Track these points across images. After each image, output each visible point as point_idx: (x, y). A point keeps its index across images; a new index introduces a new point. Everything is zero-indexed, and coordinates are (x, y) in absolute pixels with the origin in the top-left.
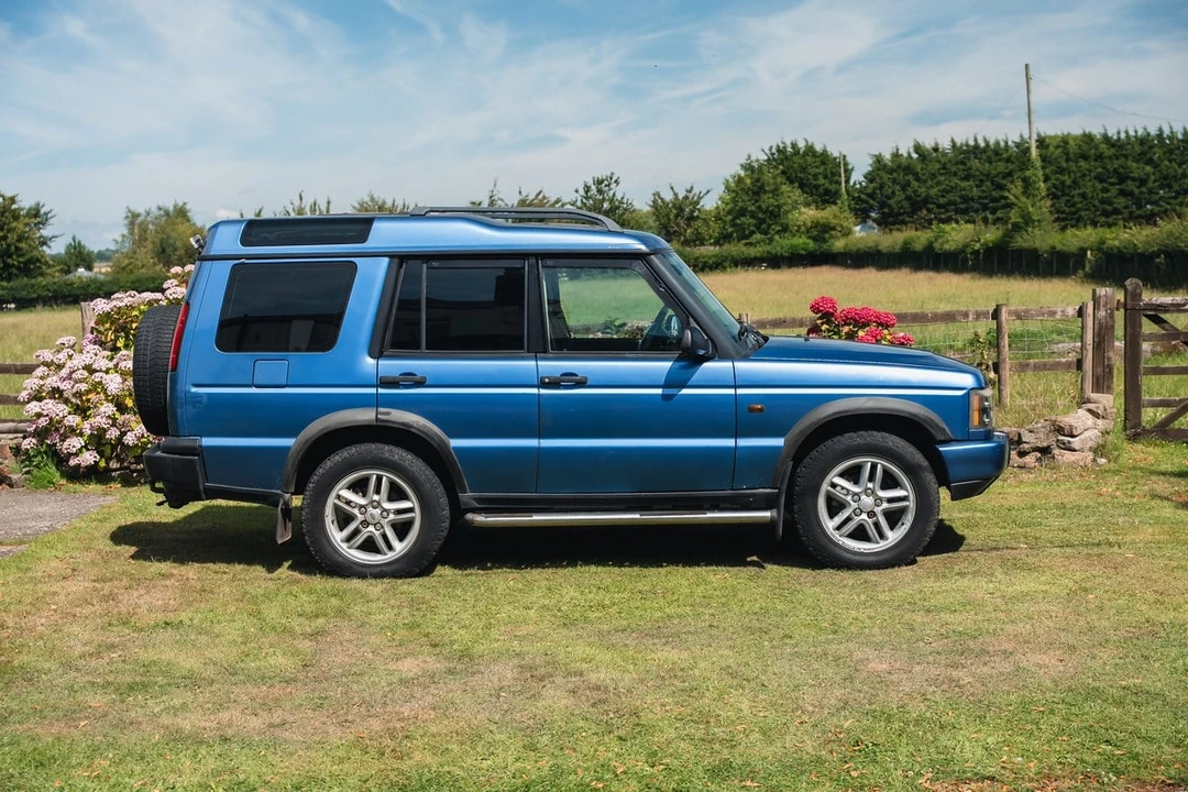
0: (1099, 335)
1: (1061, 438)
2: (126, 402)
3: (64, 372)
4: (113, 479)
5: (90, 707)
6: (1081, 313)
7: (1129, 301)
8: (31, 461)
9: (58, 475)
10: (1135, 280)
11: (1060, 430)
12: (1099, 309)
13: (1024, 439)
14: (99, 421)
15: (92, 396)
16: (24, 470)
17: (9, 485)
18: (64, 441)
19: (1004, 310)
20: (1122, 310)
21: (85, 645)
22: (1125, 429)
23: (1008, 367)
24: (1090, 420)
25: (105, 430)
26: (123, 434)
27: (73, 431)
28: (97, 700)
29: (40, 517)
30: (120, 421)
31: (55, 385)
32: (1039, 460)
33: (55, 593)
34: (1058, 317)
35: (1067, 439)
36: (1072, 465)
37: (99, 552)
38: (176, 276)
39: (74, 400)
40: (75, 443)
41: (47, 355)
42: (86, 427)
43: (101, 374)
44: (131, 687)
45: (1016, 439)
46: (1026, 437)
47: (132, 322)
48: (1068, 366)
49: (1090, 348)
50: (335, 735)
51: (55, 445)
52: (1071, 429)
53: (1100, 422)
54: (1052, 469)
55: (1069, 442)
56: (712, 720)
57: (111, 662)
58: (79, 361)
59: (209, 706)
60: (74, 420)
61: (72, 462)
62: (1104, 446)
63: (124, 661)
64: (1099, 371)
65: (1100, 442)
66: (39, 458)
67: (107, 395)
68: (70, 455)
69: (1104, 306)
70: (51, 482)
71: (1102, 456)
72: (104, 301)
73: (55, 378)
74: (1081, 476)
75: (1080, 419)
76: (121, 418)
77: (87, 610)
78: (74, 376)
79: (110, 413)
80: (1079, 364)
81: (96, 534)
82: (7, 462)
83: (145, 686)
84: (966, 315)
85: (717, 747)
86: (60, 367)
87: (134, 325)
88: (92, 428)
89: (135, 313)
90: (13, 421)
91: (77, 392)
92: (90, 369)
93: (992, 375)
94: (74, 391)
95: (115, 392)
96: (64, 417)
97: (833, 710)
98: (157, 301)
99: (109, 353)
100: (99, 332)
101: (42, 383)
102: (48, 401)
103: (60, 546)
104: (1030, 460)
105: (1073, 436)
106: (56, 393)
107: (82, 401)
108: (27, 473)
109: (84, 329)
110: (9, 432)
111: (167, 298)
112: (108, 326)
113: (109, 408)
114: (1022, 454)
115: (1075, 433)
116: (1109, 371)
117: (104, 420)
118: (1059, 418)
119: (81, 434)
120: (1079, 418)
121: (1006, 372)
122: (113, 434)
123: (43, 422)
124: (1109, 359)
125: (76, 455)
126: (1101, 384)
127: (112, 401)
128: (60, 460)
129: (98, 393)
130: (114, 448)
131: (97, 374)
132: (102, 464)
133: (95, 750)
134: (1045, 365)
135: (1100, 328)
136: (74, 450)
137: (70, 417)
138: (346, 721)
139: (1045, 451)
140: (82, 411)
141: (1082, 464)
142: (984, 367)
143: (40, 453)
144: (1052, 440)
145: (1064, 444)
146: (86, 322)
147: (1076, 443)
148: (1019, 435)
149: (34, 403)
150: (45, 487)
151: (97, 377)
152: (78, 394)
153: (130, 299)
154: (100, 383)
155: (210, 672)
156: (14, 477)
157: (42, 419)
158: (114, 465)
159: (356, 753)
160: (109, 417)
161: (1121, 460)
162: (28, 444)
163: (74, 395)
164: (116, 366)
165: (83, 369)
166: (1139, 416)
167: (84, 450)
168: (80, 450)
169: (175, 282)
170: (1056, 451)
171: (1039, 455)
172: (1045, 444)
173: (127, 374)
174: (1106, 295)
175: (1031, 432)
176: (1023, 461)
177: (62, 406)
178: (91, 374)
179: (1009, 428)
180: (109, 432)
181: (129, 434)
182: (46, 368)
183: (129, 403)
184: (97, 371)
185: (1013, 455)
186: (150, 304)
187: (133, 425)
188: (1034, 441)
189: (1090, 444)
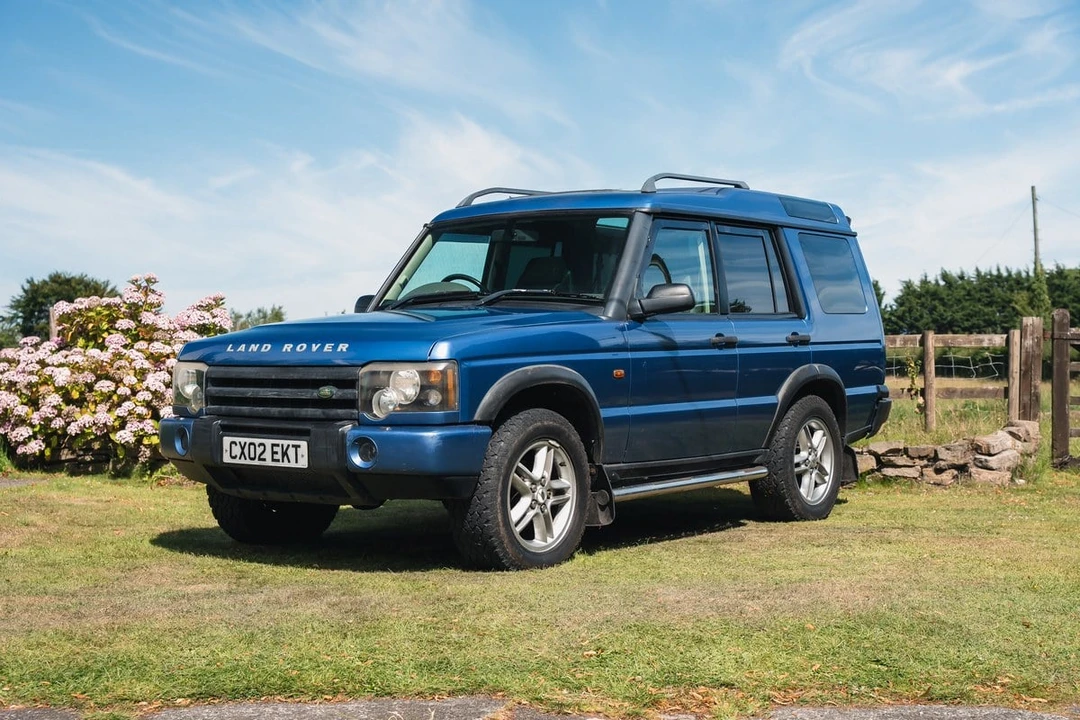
0: (1026, 363)
1: (978, 456)
2: (72, 394)
4: (61, 469)
6: (1008, 342)
7: (1056, 332)
9: (7, 462)
10: (1062, 310)
11: (977, 449)
12: (1026, 338)
13: (940, 456)
14: (46, 411)
15: (42, 389)
18: (14, 430)
19: (932, 335)
20: (1049, 340)
22: (1052, 457)
24: (1009, 441)
25: (51, 420)
26: (68, 424)
27: (22, 421)
30: (65, 412)
31: (12, 379)
32: (955, 477)
34: (986, 342)
35: (983, 457)
36: (988, 484)
39: (25, 392)
40: (24, 432)
41: (10, 352)
42: (36, 418)
43: (52, 368)
45: (932, 455)
46: (943, 454)
48: (995, 393)
49: (1016, 376)
51: (6, 434)
52: (989, 448)
53: (1021, 444)
54: (968, 486)
55: (986, 461)
58: (35, 356)
60: (22, 410)
61: (20, 450)
62: (1022, 467)
64: (1026, 399)
65: (1020, 463)
67: (55, 387)
68: (18, 444)
69: (1032, 334)
70: (0, 469)
71: (1021, 477)
72: (66, 303)
73: (12, 372)
75: (999, 439)
76: (66, 409)
78: (28, 369)
79: (56, 404)
80: (1006, 391)
84: (893, 341)
86: (19, 362)
87: (91, 326)
88: (40, 418)
89: (92, 314)
91: (29, 384)
92: (43, 363)
93: (921, 400)
94: (26, 382)
95: (61, 384)
96: (15, 407)
98: (116, 305)
104: (947, 477)
105: (990, 455)
106: (11, 386)
107: (32, 392)
111: (125, 302)
112: (67, 326)
113: (55, 399)
114: (939, 471)
115: (992, 452)
116: (1036, 400)
117: (50, 409)
118: (978, 438)
119: (32, 426)
121: (931, 398)
122: (58, 423)
124: (1036, 387)
125: (24, 443)
126: (1029, 410)
127: (59, 392)
128: (10, 449)
129: (47, 385)
130: (60, 438)
131: (49, 368)
132: (48, 453)
134: (972, 392)
135: (1028, 355)
136: (22, 439)
137: (20, 408)
139: (962, 469)
140: (34, 403)
141: (999, 483)
142: (913, 392)
144: (969, 458)
145: (981, 462)
147: (993, 461)
148: (936, 451)
151: (48, 371)
152: (30, 386)
153: (91, 302)
154: (51, 376)
158: (66, 455)
160: (54, 407)
161: (1040, 482)
163: (26, 387)
165: (37, 363)
166: (1066, 445)
167: (32, 439)
168: (29, 438)
170: (973, 470)
171: (956, 472)
172: (962, 462)
173: (76, 368)
174: (1032, 325)
175: (948, 449)
176: (938, 478)
177: (13, 397)
178: (43, 368)
179: (926, 445)
180: (54, 422)
181: (72, 424)
182: (6, 364)
183: (75, 395)
184: (48, 365)
185: (929, 471)
186: (108, 306)
187: (77, 415)
188: (951, 459)
189: (1007, 465)
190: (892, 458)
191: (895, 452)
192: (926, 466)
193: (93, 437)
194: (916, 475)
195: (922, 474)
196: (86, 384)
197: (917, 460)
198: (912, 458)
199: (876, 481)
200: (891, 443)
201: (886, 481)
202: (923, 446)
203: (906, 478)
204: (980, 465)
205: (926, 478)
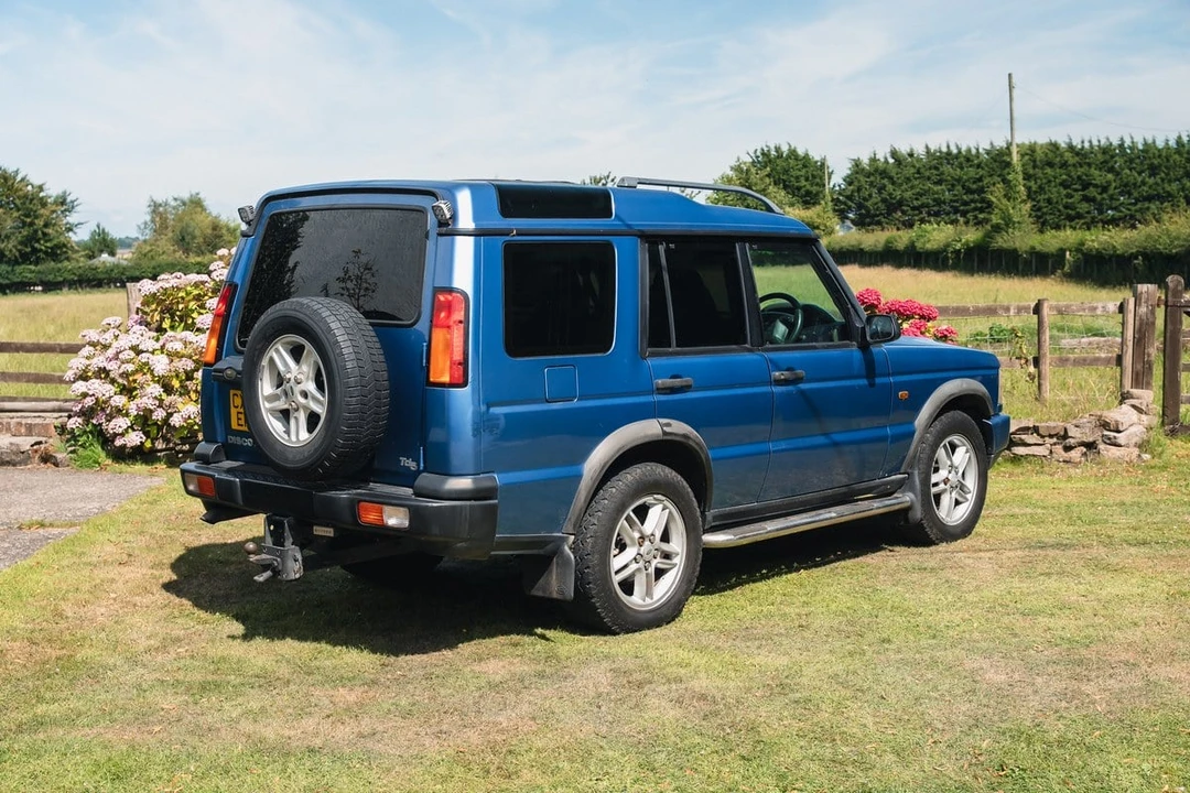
0: (1140, 330)
1: (1106, 433)
2: (173, 383)
3: (111, 352)
4: (158, 460)
5: (163, 709)
6: (1121, 309)
7: (1170, 299)
8: (76, 441)
9: (103, 454)
10: (1176, 277)
11: (1105, 425)
12: (1140, 305)
13: (1070, 434)
14: (145, 401)
15: (139, 377)
16: (70, 449)
17: (54, 464)
18: (110, 421)
19: (1046, 305)
20: (1163, 307)
21: (149, 638)
22: (1163, 424)
23: (1048, 362)
24: (1134, 415)
25: (151, 411)
26: (170, 415)
27: (119, 411)
28: (169, 702)
29: (86, 498)
30: (167, 402)
31: (101, 365)
32: (1084, 454)
33: (113, 581)
34: (1099, 312)
35: (1112, 434)
36: (1118, 461)
37: (152, 536)
38: (221, 258)
39: (120, 381)
40: (121, 423)
41: (93, 335)
42: (133, 408)
43: (148, 355)
44: (204, 687)
45: (1062, 433)
46: (1072, 432)
47: (178, 303)
48: (1107, 361)
49: (1130, 344)
50: (432, 747)
51: (100, 425)
52: (1117, 425)
53: (1144, 417)
54: (1098, 464)
55: (1115, 437)
56: (838, 737)
57: (179, 657)
58: (125, 341)
59: (290, 711)
60: (120, 401)
61: (118, 442)
62: (1148, 441)
63: (192, 657)
64: (1139, 367)
65: (1145, 438)
66: (85, 438)
67: (154, 376)
68: (116, 435)
69: (1145, 302)
70: (96, 462)
71: (1146, 452)
72: (150, 282)
73: (101, 358)
74: (1128, 471)
75: (1123, 414)
76: (168, 400)
77: (148, 599)
78: (121, 356)
79: (157, 394)
80: (1119, 360)
81: (148, 518)
82: (51, 440)
83: (217, 686)
84: (1007, 309)
85: (850, 769)
86: (106, 347)
87: (181, 306)
88: (138, 408)
89: (182, 294)
90: (57, 400)
91: (124, 373)
92: (136, 350)
93: (1032, 369)
94: (121, 371)
95: (161, 373)
96: (111, 397)
97: (965, 728)
98: (203, 283)
99: (155, 334)
100: (145, 313)
101: (88, 362)
102: (94, 380)
103: (112, 530)
104: (1076, 454)
105: (1119, 432)
106: (103, 373)
107: (128, 381)
108: (71, 452)
109: (129, 310)
110: (53, 411)
111: (214, 280)
112: (154, 307)
113: (156, 390)
114: (1068, 449)
115: (1121, 429)
116: (1148, 367)
117: (151, 401)
118: (1105, 413)
119: (127, 415)
120: (1125, 414)
121: (1046, 367)
122: (159, 415)
123: (89, 402)
124: (1149, 355)
125: (122, 435)
126: (1141, 379)
127: (158, 382)
128: (106, 440)
129: (145, 374)
130: (160, 428)
131: (144, 355)
132: (148, 445)
133: (174, 763)
134: (1085, 360)
135: (1141, 324)
136: (120, 431)
137: (117, 398)
138: (441, 732)
139: (1091, 446)
140: (128, 391)
141: (1127, 459)
142: (1023, 361)
143: (85, 432)
144: (1098, 435)
145: (1109, 439)
146: (131, 302)
147: (1121, 438)
148: (1066, 429)
149: (81, 382)
150: (91, 467)
151: (144, 357)
152: (125, 375)
153: (176, 280)
154: (147, 364)
155: (284, 671)
156: (59, 456)
157: (88, 399)
158: (160, 445)
159: (459, 770)
160: (156, 398)
161: (1164, 456)
162: (74, 423)
163: (121, 375)
164: (163, 347)
165: (130, 348)
166: (1177, 412)
167: (130, 430)
168: (126, 430)
169: (221, 264)
170: (1102, 446)
171: (1085, 450)
172: (1091, 440)
173: (173, 355)
174: (1147, 292)
175: (1077, 426)
176: (1067, 455)
177: (108, 387)
178: (138, 355)
179: (1056, 424)
180: (156, 413)
181: (175, 415)
182: (92, 348)
183: (176, 384)
184: (143, 352)
185: (1059, 449)
186: (196, 285)
187: (180, 406)
188: (1079, 436)
189: (1135, 440)
190: (1023, 437)
191: (1025, 430)
192: (1055, 444)
193: (196, 427)
194: (1048, 452)
195: (1051, 452)
196: (186, 372)
197: (1047, 439)
198: (1043, 437)
199: (1006, 460)
200: (1021, 422)
201: (1016, 459)
202: (1052, 424)
203: (1034, 456)
205: (1054, 455)
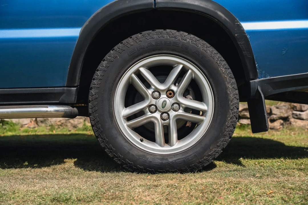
204: (296, 117)
